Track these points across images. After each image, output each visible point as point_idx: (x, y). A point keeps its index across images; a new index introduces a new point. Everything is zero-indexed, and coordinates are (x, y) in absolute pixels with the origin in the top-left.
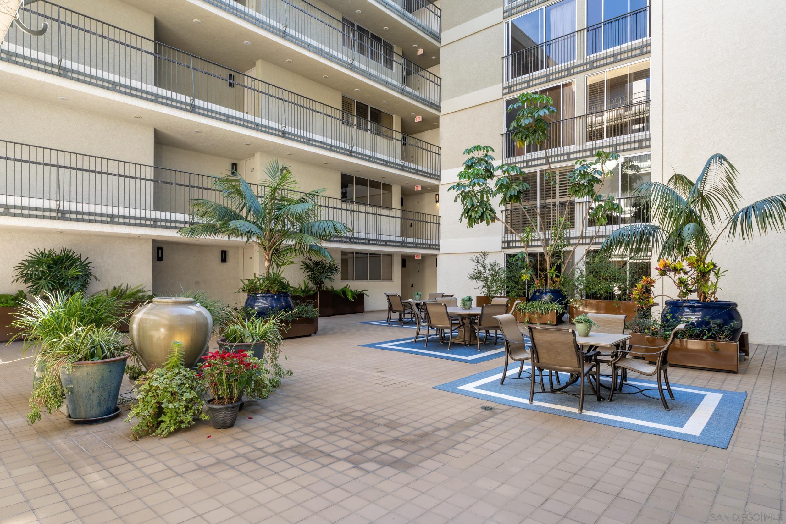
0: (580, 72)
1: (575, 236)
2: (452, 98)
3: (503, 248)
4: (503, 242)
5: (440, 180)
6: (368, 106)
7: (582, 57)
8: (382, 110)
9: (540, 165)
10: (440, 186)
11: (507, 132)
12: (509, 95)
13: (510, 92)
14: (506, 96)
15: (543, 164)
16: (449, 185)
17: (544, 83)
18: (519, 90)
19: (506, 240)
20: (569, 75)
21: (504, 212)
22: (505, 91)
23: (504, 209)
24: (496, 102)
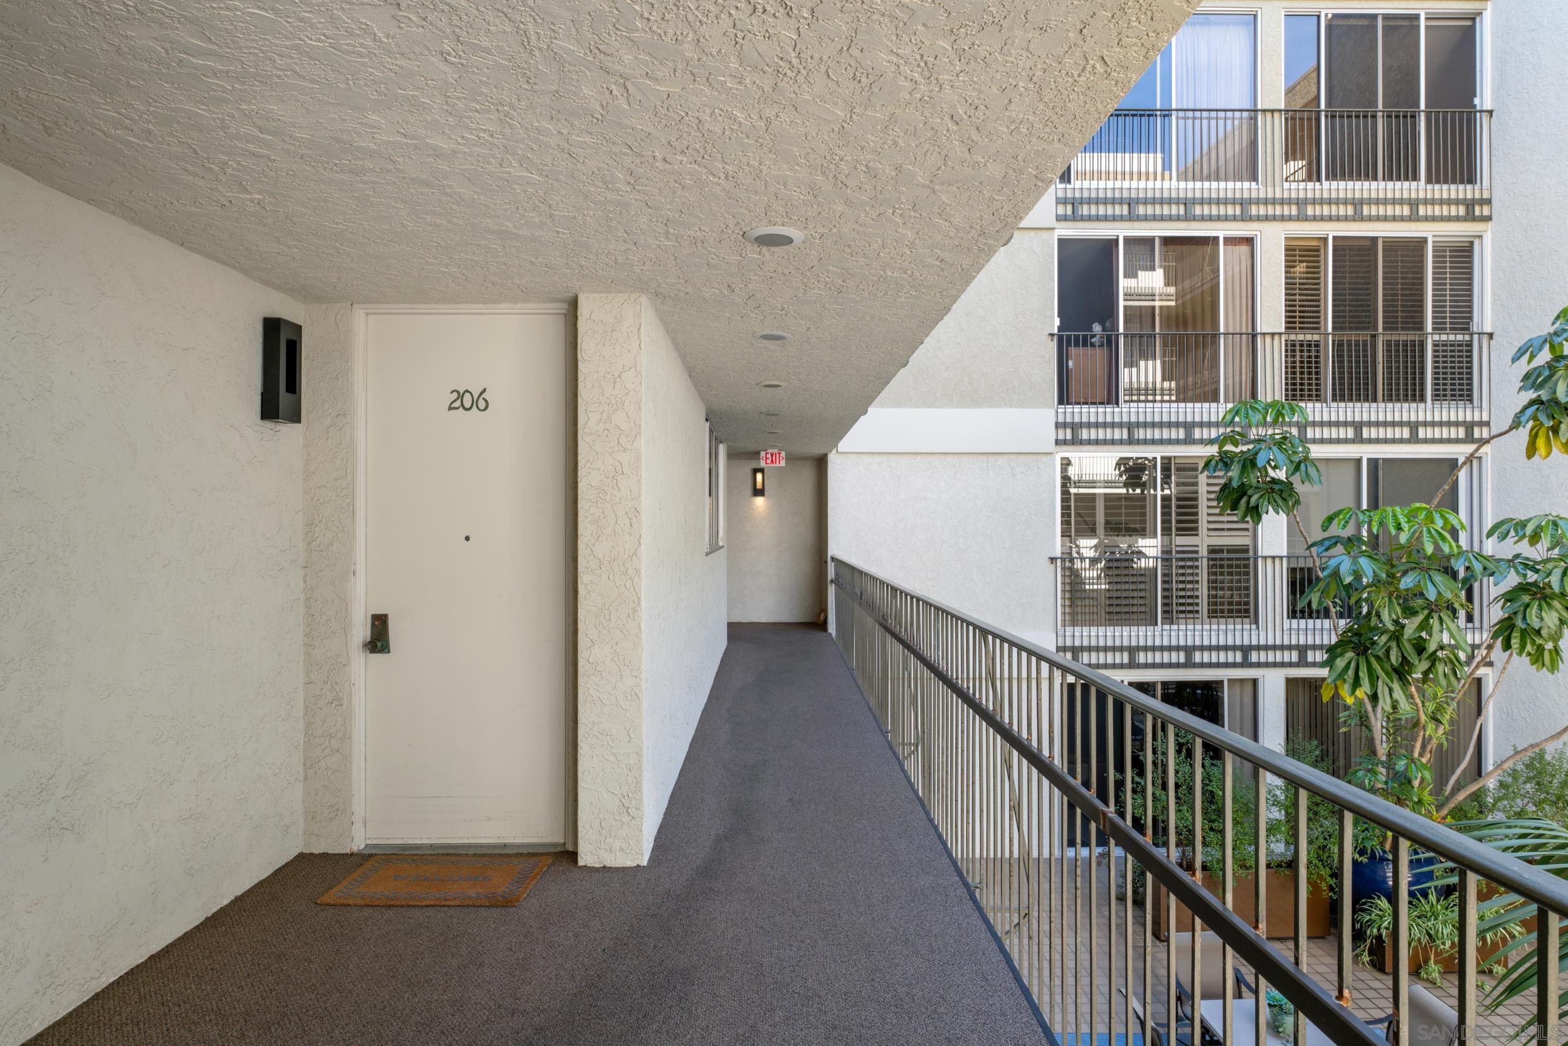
0: (1274, 218)
7: (1276, 181)
10: (830, 458)
11: (1060, 329)
12: (1070, 224)
13: (1075, 218)
14: (1064, 224)
15: (1177, 442)
16: (867, 459)
17: (1178, 218)
18: (1106, 218)
19: (1069, 643)
20: (1245, 218)
21: (1059, 562)
22: (1061, 211)
23: (1058, 554)
24: (1032, 233)
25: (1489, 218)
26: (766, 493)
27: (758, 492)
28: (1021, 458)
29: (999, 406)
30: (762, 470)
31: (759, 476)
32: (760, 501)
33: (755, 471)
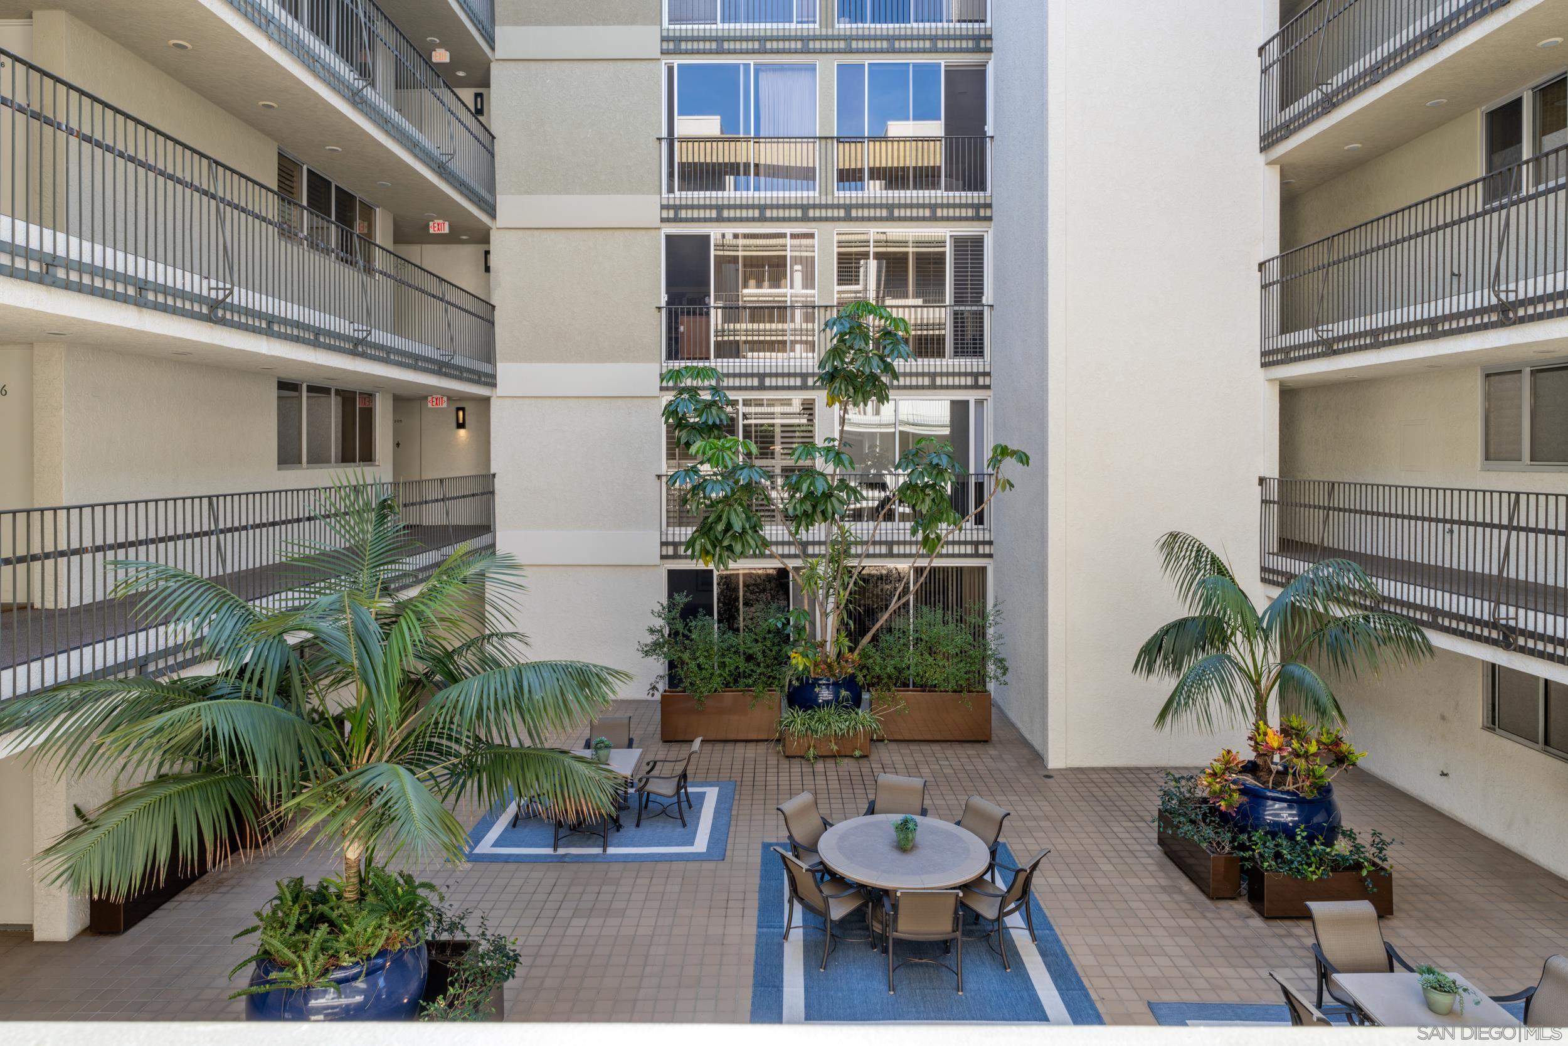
0: (826, 219)
1: (817, 539)
2: (527, 193)
3: (663, 557)
4: (663, 544)
5: (494, 385)
6: (329, 183)
7: (829, 191)
8: (359, 195)
9: (746, 388)
10: (492, 400)
11: (668, 303)
12: (673, 224)
13: (676, 220)
14: (667, 224)
15: (752, 388)
16: (520, 401)
17: (753, 220)
18: (698, 220)
19: (670, 539)
20: (805, 219)
21: (664, 479)
22: (665, 214)
23: (664, 472)
24: (644, 232)
25: (990, 219)
26: (467, 425)
27: (461, 426)
28: (635, 400)
29: (618, 362)
30: (463, 409)
31: (461, 413)
32: (462, 432)
33: (458, 409)
